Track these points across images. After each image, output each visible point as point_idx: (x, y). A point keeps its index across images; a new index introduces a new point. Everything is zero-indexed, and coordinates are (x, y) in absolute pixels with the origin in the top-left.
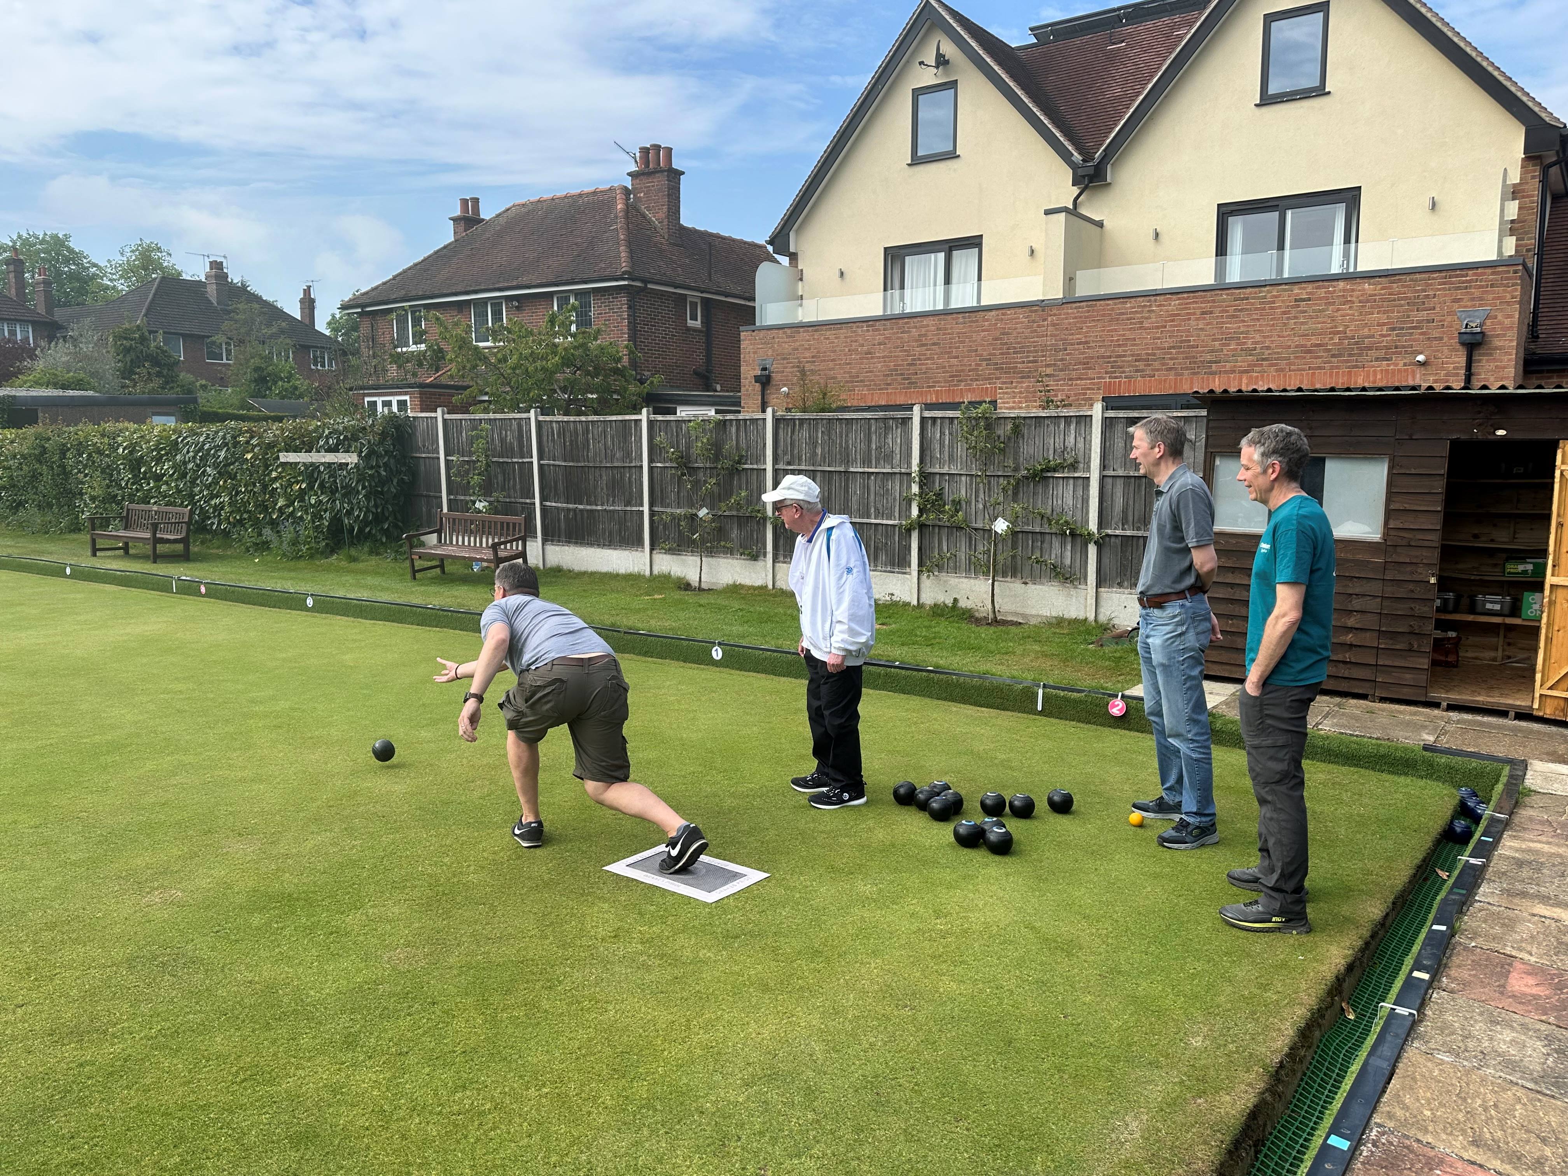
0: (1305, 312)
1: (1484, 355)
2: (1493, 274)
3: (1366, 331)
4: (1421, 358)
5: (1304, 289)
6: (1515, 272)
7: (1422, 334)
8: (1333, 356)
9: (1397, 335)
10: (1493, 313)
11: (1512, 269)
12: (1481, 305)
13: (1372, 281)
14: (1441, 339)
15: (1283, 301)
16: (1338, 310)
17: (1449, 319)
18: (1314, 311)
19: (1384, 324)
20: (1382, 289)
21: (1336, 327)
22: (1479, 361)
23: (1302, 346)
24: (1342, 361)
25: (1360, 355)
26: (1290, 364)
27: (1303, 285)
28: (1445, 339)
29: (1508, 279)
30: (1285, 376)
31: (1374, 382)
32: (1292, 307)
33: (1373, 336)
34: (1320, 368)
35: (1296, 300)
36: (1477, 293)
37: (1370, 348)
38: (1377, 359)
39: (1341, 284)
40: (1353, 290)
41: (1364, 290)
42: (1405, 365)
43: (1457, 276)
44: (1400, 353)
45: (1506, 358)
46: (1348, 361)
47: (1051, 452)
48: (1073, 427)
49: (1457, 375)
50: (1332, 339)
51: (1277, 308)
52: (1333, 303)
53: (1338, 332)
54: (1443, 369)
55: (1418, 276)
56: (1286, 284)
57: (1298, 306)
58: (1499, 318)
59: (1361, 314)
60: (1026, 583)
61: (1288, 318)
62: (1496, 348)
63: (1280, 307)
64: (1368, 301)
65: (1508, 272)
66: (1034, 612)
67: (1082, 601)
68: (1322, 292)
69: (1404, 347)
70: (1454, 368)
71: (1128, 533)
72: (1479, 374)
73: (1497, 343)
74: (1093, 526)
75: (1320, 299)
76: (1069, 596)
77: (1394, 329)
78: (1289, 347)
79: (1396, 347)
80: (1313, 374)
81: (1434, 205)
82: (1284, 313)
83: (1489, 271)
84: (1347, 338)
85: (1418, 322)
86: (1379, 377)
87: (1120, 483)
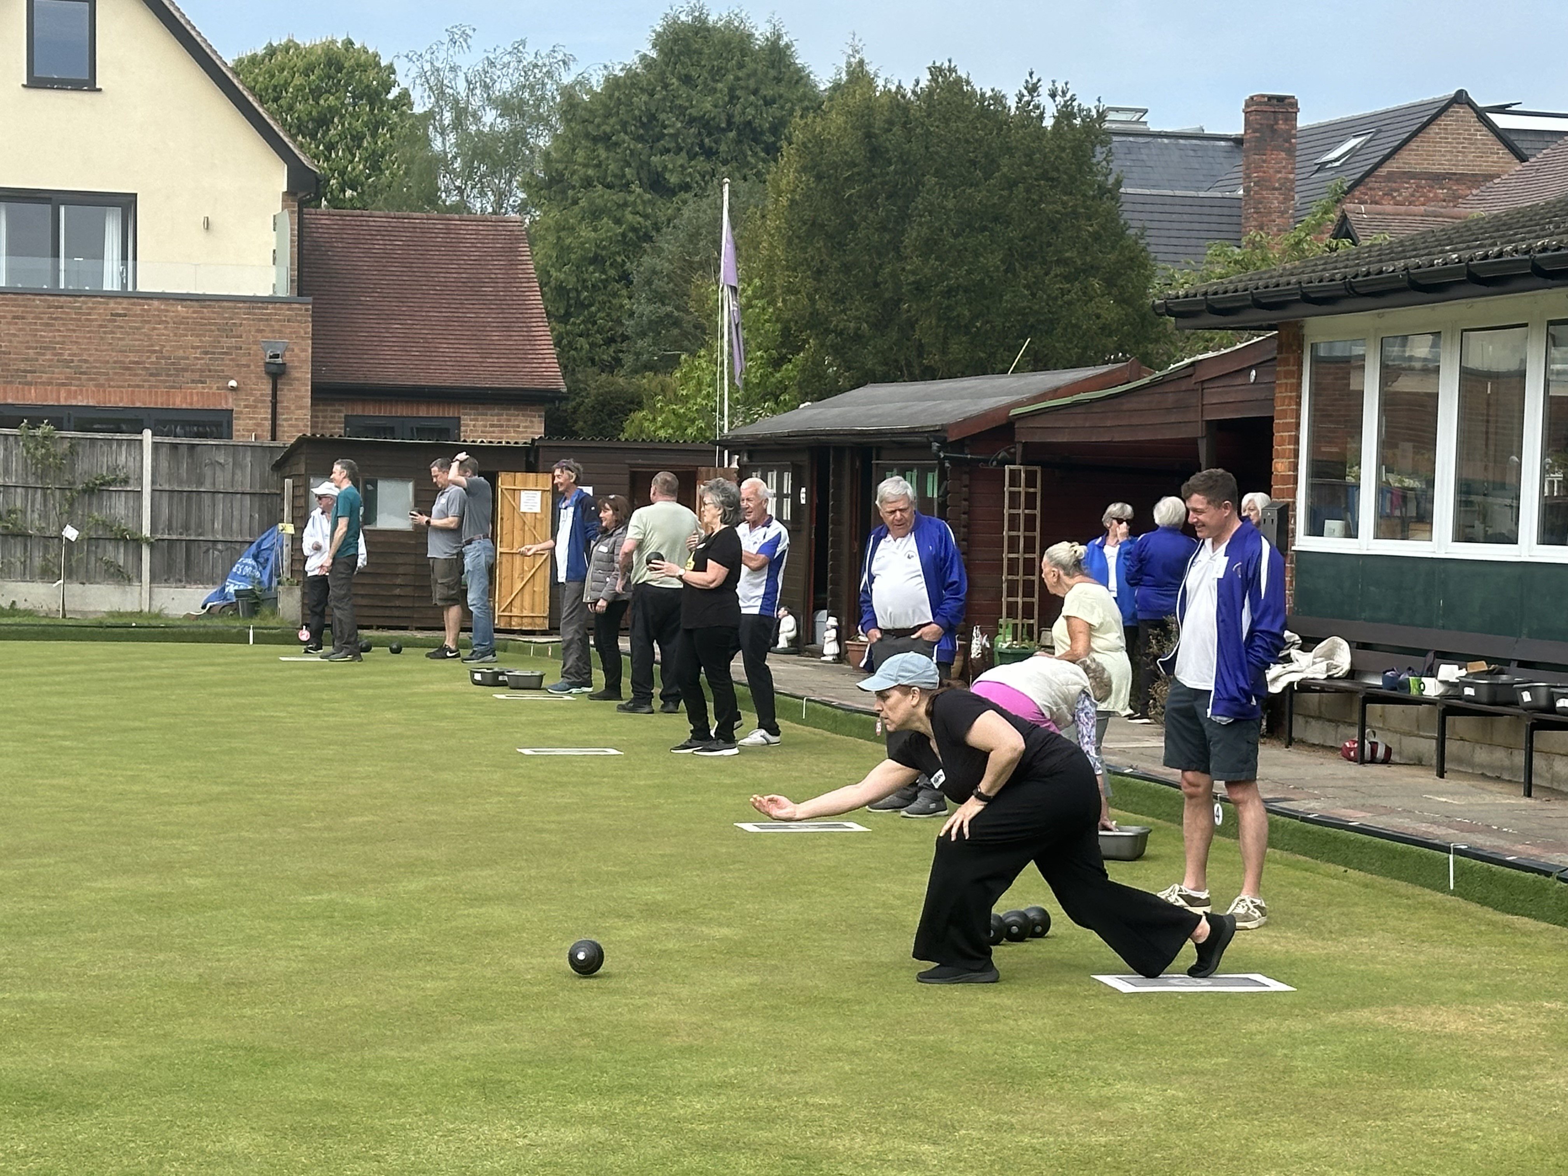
0: (122, 327)
1: (284, 384)
2: (289, 309)
3: (181, 353)
4: (233, 383)
5: (120, 304)
6: (307, 310)
7: (231, 360)
8: (151, 375)
9: (210, 359)
10: (291, 346)
11: (304, 307)
12: (280, 338)
13: (185, 303)
14: (249, 366)
15: (99, 314)
16: (155, 329)
17: (255, 347)
18: (130, 328)
19: (198, 347)
20: (194, 312)
21: (152, 346)
22: (282, 390)
23: (121, 362)
24: (161, 381)
25: (177, 376)
26: (109, 380)
27: (119, 300)
28: (252, 367)
29: (302, 315)
30: (104, 391)
31: (191, 404)
32: (109, 321)
33: (187, 358)
34: (138, 386)
35: (112, 315)
36: (277, 326)
37: (185, 370)
38: (193, 381)
39: (156, 303)
40: (167, 311)
41: (177, 311)
42: (218, 388)
43: (259, 308)
44: (213, 377)
45: (303, 389)
46: (166, 381)
47: (105, 468)
48: (124, 448)
49: (264, 401)
50: (149, 357)
51: (92, 320)
52: (149, 322)
53: (155, 351)
54: (251, 395)
55: (225, 304)
56: (102, 297)
57: (115, 321)
58: (296, 351)
59: (175, 335)
60: (83, 584)
61: (105, 333)
62: (298, 379)
63: (96, 320)
64: (181, 323)
65: (301, 310)
66: (92, 609)
67: (137, 595)
68: (138, 310)
69: (216, 371)
70: (262, 395)
71: (174, 537)
72: (282, 402)
73: (296, 374)
74: (146, 532)
75: (135, 315)
76: (125, 592)
77: (206, 353)
78: (108, 362)
79: (210, 371)
80: (133, 392)
81: (207, 225)
82: (101, 326)
83: (285, 306)
84: (164, 358)
85: (228, 348)
86: (195, 399)
87: (165, 496)
